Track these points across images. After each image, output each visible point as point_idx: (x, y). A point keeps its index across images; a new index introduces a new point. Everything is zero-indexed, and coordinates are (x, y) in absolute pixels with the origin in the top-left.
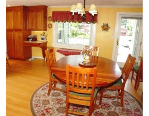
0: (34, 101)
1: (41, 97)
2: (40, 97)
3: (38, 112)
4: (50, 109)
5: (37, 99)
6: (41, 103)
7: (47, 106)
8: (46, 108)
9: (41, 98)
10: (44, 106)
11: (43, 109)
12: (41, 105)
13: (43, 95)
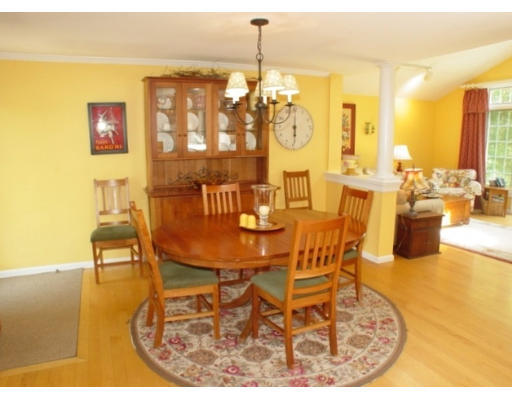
0: (389, 355)
1: (359, 359)
2: (365, 358)
3: (393, 330)
4: (362, 326)
5: (377, 356)
6: (372, 344)
7: (363, 333)
8: (370, 330)
9: (360, 356)
10: (372, 336)
11: (378, 331)
12: (376, 339)
13: (351, 362)
